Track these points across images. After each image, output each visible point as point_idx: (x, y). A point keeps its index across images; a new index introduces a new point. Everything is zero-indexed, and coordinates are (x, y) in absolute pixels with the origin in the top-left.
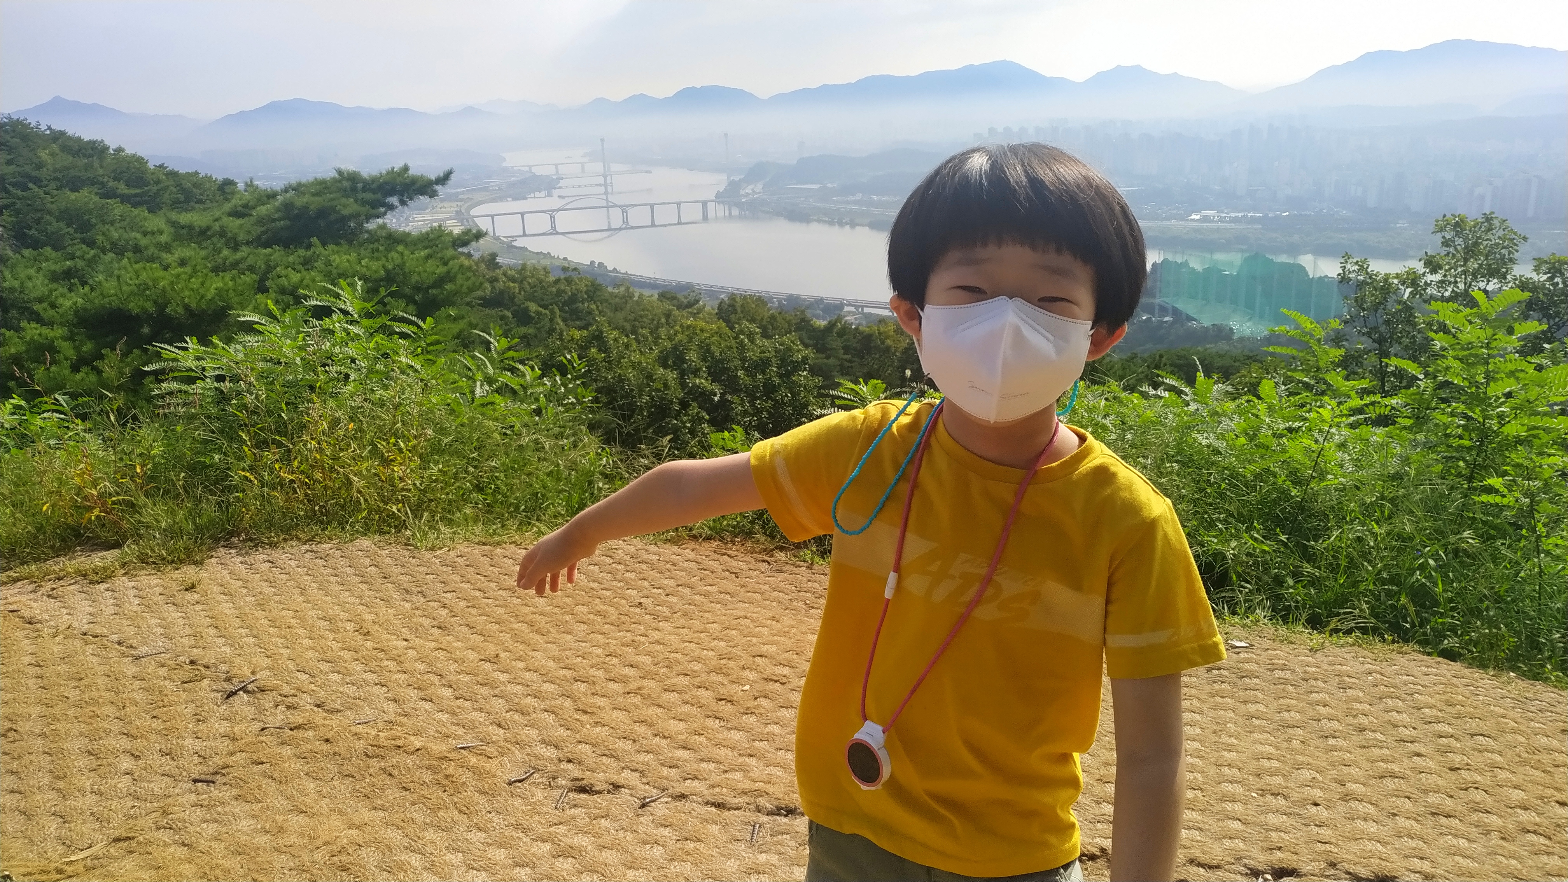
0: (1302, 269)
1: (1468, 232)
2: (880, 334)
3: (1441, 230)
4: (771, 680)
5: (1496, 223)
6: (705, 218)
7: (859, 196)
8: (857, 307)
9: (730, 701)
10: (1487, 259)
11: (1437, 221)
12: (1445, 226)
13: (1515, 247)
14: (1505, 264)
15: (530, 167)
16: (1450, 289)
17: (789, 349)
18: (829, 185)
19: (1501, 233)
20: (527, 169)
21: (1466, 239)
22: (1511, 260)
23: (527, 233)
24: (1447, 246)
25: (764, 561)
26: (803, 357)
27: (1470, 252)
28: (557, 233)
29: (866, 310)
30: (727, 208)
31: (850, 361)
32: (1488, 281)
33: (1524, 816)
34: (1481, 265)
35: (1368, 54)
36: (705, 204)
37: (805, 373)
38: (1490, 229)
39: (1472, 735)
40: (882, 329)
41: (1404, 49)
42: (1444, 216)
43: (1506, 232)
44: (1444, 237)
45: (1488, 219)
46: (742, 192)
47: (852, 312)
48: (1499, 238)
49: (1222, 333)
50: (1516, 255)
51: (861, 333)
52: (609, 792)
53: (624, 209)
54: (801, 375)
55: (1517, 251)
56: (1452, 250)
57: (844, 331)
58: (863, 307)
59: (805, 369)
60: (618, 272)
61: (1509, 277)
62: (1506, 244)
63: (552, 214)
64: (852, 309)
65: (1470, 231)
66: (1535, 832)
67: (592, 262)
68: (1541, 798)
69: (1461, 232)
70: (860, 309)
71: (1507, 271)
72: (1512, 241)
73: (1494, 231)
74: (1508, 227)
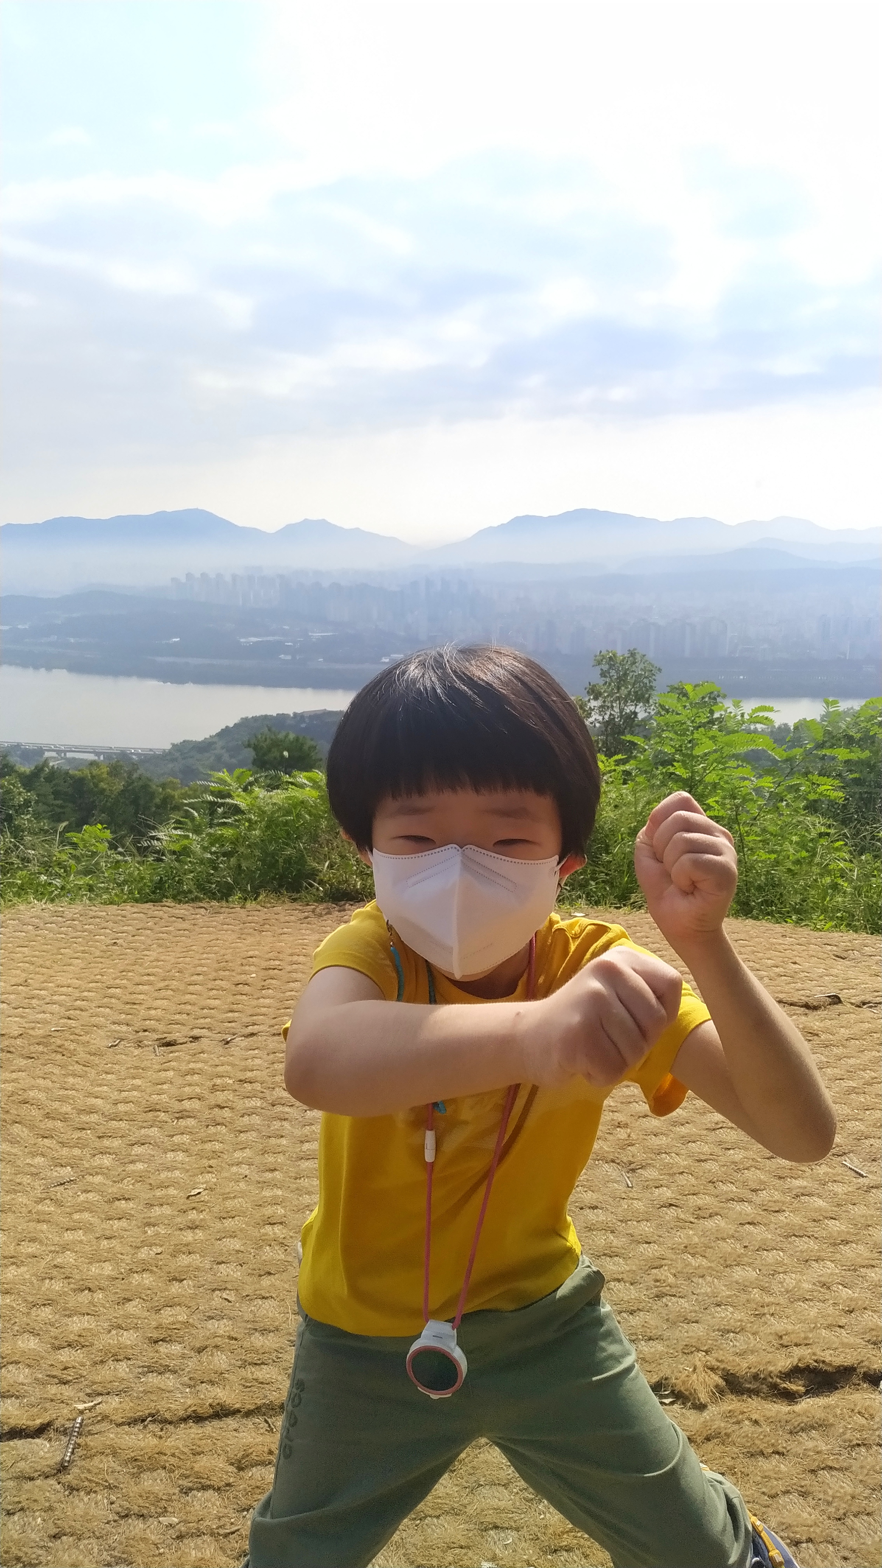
1: (618, 665)
3: (599, 663)
4: (270, 969)
5: (638, 657)
7: (53, 638)
8: (59, 752)
9: (246, 984)
10: (633, 687)
11: (596, 656)
12: (602, 660)
13: (654, 677)
14: (647, 690)
16: (608, 713)
18: (20, 627)
19: (642, 666)
21: (617, 672)
22: (651, 687)
24: (605, 676)
25: (202, 907)
27: (622, 680)
32: (636, 705)
34: (630, 692)
35: (517, 518)
38: (634, 663)
40: (94, 772)
41: (545, 515)
42: (601, 652)
43: (646, 665)
44: (602, 669)
45: (633, 654)
47: (54, 758)
48: (642, 670)
50: (654, 684)
51: (72, 777)
55: (655, 680)
56: (608, 680)
57: (53, 775)
61: (651, 701)
62: (647, 674)
64: (54, 754)
65: (620, 664)
69: (614, 665)
70: (63, 755)
71: (649, 696)
72: (651, 672)
73: (637, 664)
74: (646, 661)
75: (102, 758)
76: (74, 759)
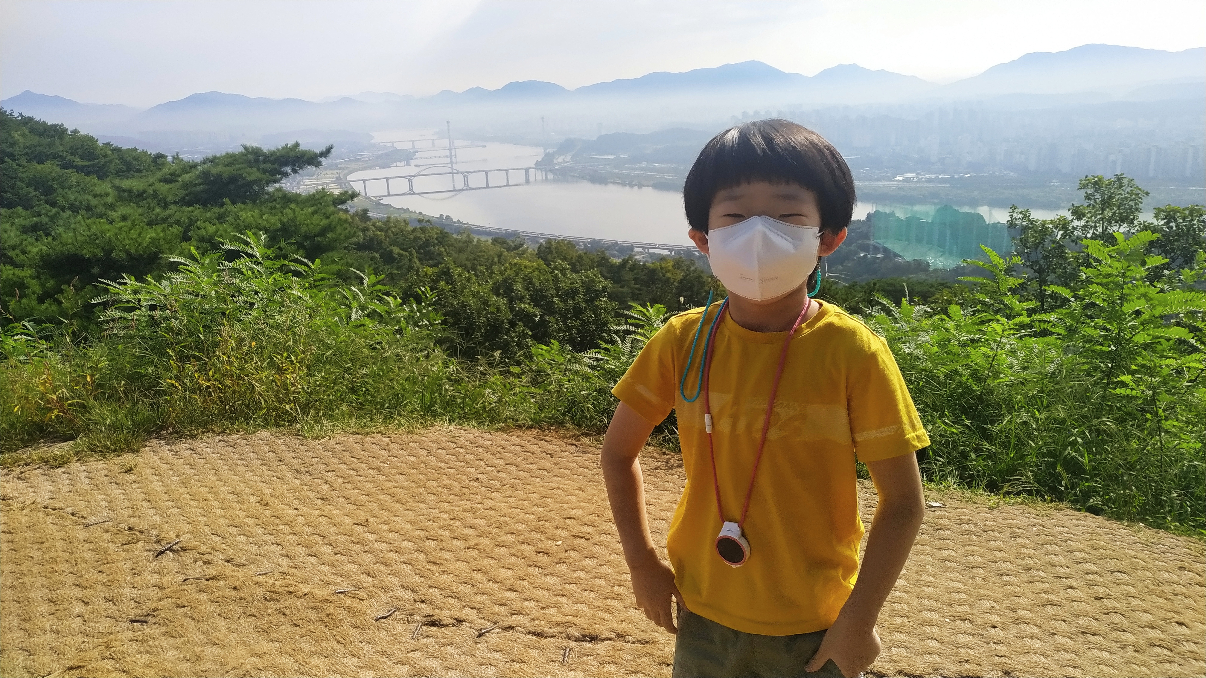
0: (980, 217)
1: (1104, 189)
2: (662, 268)
3: (1084, 187)
4: (578, 537)
5: (1125, 181)
6: (528, 181)
7: (644, 164)
8: (644, 248)
9: (547, 554)
10: (1118, 209)
11: (1081, 180)
12: (1087, 184)
13: (1140, 200)
14: (1132, 212)
15: (393, 143)
16: (1091, 232)
17: (593, 281)
18: (622, 156)
19: (1129, 189)
20: (390, 144)
21: (1103, 194)
22: (1137, 209)
23: (391, 193)
24: (1089, 199)
25: (573, 445)
26: (603, 287)
27: (1106, 204)
28: (414, 194)
29: (651, 251)
30: (544, 173)
31: (639, 290)
32: (1120, 225)
33: (1152, 634)
34: (1114, 214)
35: (1027, 55)
36: (527, 170)
37: (605, 299)
38: (1121, 187)
39: (1112, 572)
40: (663, 265)
41: (1054, 51)
42: (1087, 177)
43: (1133, 189)
44: (1086, 193)
45: (1119, 179)
46: (555, 161)
47: (641, 252)
48: (1128, 193)
49: (921, 266)
50: (1141, 206)
51: (647, 268)
52: (453, 625)
53: (465, 174)
54: (601, 301)
55: (1141, 203)
56: (1092, 202)
57: (635, 267)
58: (648, 248)
59: (605, 296)
60: (461, 223)
61: (1135, 222)
62: (1133, 197)
63: (410, 179)
64: (641, 250)
65: (1106, 188)
66: (1160, 646)
67: (441, 216)
68: (1165, 619)
69: (1099, 189)
70: (646, 250)
71: (1134, 218)
72: (1137, 195)
73: (1124, 188)
74: (1134, 185)
75: (673, 253)
76: (654, 254)
